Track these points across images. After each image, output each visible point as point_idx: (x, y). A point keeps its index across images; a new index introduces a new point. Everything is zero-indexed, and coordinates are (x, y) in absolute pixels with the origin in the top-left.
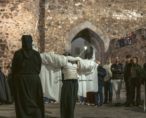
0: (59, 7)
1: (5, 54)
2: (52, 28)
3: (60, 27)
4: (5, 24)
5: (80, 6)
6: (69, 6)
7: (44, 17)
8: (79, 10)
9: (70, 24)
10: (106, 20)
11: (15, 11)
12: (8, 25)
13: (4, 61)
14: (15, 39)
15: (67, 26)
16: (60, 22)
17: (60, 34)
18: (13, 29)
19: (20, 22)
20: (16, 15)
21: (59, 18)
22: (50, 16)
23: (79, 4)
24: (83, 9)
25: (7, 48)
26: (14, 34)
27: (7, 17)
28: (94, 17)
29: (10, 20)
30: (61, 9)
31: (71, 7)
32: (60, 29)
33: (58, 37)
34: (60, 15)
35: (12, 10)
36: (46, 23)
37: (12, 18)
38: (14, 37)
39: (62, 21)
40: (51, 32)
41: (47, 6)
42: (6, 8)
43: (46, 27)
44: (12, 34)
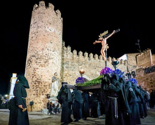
1: (40, 86)
2: (67, 77)
3: (71, 77)
4: (41, 70)
5: (81, 68)
6: (76, 67)
7: (63, 71)
10: (94, 75)
11: (47, 64)
12: (43, 71)
13: (39, 90)
14: (46, 78)
15: (75, 76)
17: (71, 80)
18: (45, 73)
19: (50, 70)
20: (48, 65)
21: (71, 72)
22: (66, 71)
23: (81, 67)
25: (42, 83)
26: (46, 76)
27: (42, 66)
28: (88, 73)
29: (44, 68)
30: (72, 68)
31: (77, 68)
34: (71, 71)
35: (45, 62)
36: (64, 74)
37: (45, 67)
38: (46, 77)
39: (72, 74)
40: (67, 79)
41: (65, 66)
42: (42, 61)
43: (64, 76)
44: (45, 76)
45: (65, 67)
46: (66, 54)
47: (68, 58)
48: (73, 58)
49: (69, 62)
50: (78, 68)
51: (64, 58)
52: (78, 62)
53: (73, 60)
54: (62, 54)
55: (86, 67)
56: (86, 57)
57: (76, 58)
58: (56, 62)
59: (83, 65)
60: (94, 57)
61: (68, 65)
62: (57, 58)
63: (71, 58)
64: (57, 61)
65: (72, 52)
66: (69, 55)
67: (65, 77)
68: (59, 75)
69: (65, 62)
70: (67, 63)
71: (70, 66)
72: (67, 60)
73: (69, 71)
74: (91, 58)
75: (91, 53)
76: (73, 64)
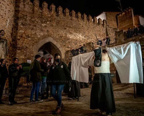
0: (30, 25)
2: (23, 39)
3: (30, 39)
5: (45, 26)
6: (37, 25)
7: (17, 30)
8: (44, 29)
9: (37, 38)
10: (63, 38)
15: (36, 39)
16: (30, 35)
17: (29, 44)
21: (29, 32)
22: (22, 29)
23: (45, 25)
24: (48, 29)
28: (55, 35)
31: (39, 26)
32: (30, 40)
33: (28, 46)
34: (30, 30)
36: (18, 35)
39: (31, 35)
40: (22, 41)
41: (20, 22)
43: (19, 38)
45: (19, 24)
46: (22, 3)
47: (26, 9)
48: (33, 10)
49: (26, 16)
50: (41, 26)
51: (20, 9)
52: (41, 17)
53: (33, 13)
54: (16, 3)
55: (52, 26)
56: (53, 12)
57: (37, 11)
58: (5, 14)
59: (48, 23)
60: (63, 12)
61: (26, 20)
62: (6, 8)
63: (31, 11)
64: (7, 13)
65: (33, 3)
66: (27, 6)
67: (19, 40)
68: (10, 35)
69: (20, 15)
70: (24, 18)
71: (28, 22)
72: (23, 13)
73: (26, 29)
74: (59, 14)
75: (60, 7)
76: (33, 19)
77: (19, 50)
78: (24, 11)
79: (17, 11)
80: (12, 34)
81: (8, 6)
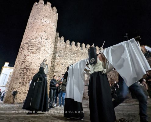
0: (63, 56)
1: (28, 74)
2: (59, 66)
3: (63, 65)
4: (31, 57)
6: (68, 56)
7: (55, 60)
8: (73, 59)
9: (68, 64)
11: (38, 51)
12: (33, 57)
13: (26, 78)
14: (35, 65)
15: (67, 65)
16: (63, 63)
17: (63, 69)
18: (35, 60)
19: (40, 57)
20: (39, 52)
21: (63, 61)
22: (58, 59)
23: (73, 56)
24: (75, 58)
25: (30, 71)
26: (36, 63)
27: (33, 53)
29: (35, 55)
32: (63, 66)
33: (61, 70)
34: (63, 60)
35: (37, 50)
36: (56, 63)
37: (36, 54)
38: (36, 64)
39: (64, 63)
40: (58, 67)
41: (57, 55)
42: (34, 49)
43: (56, 65)
44: (34, 63)
46: (59, 43)
47: (61, 47)
48: (66, 47)
49: (61, 51)
50: (71, 57)
51: (58, 47)
52: (71, 51)
53: (66, 49)
54: (55, 43)
55: (78, 56)
56: (78, 47)
57: (68, 47)
58: (48, 50)
59: (75, 54)
60: (86, 47)
61: (61, 53)
62: (49, 46)
63: (64, 48)
65: (66, 42)
66: (62, 45)
67: (56, 66)
69: (57, 50)
70: (60, 52)
71: (62, 54)
72: (59, 49)
73: (61, 59)
74: (83, 48)
75: (83, 44)
76: (65, 53)
77: (55, 73)
78: (60, 48)
79: (55, 48)
80: (51, 62)
81: (50, 45)
